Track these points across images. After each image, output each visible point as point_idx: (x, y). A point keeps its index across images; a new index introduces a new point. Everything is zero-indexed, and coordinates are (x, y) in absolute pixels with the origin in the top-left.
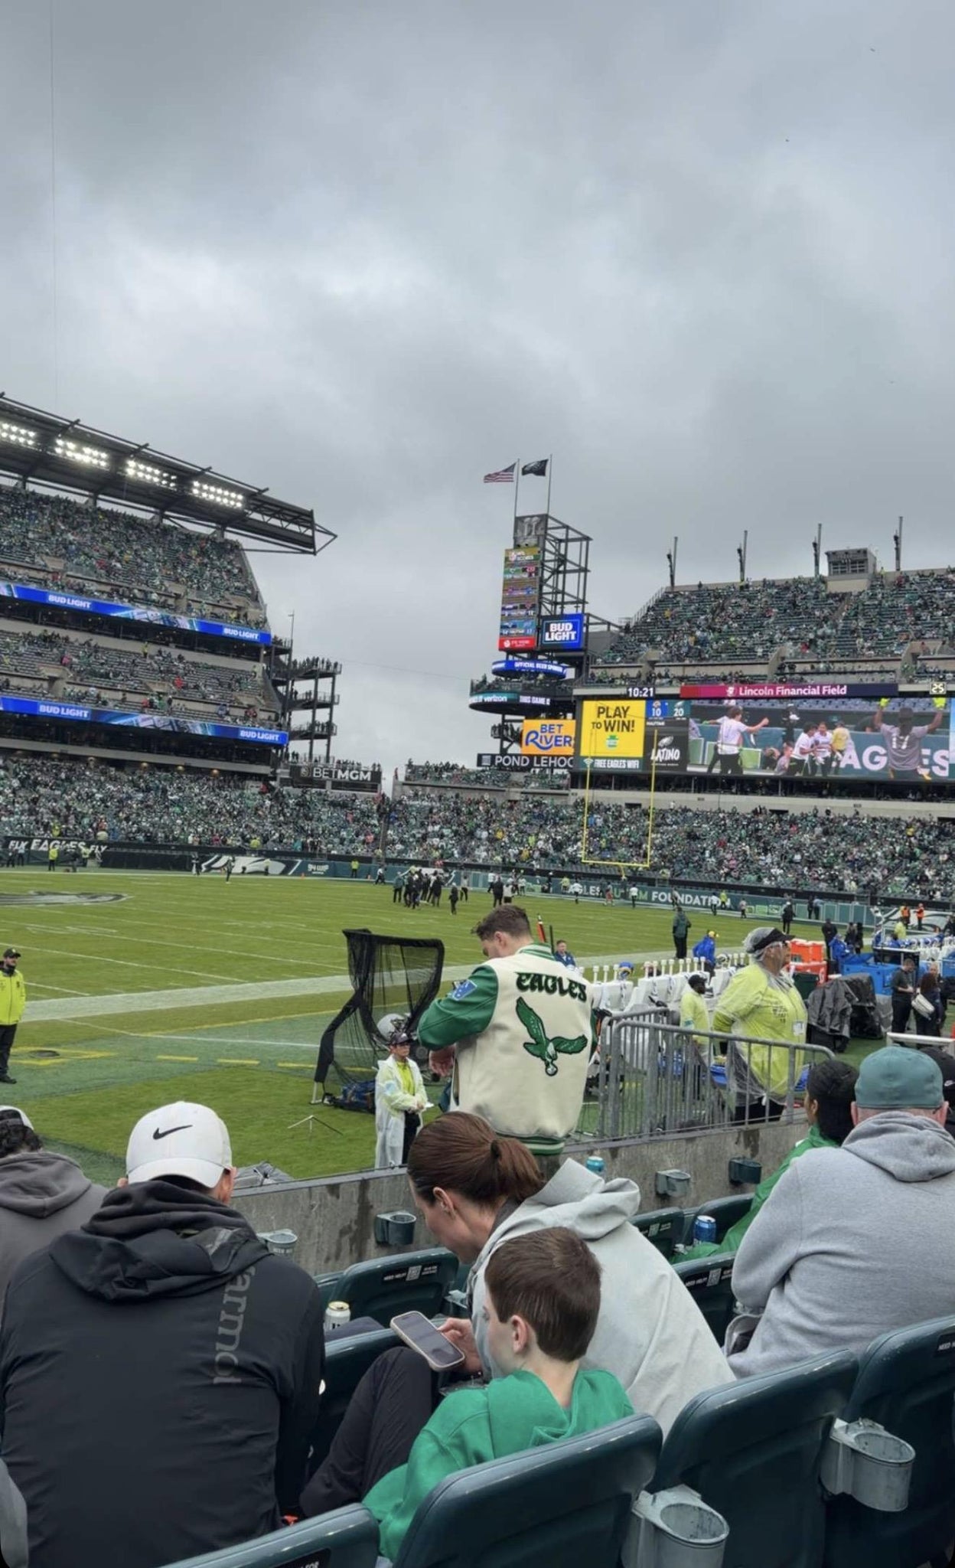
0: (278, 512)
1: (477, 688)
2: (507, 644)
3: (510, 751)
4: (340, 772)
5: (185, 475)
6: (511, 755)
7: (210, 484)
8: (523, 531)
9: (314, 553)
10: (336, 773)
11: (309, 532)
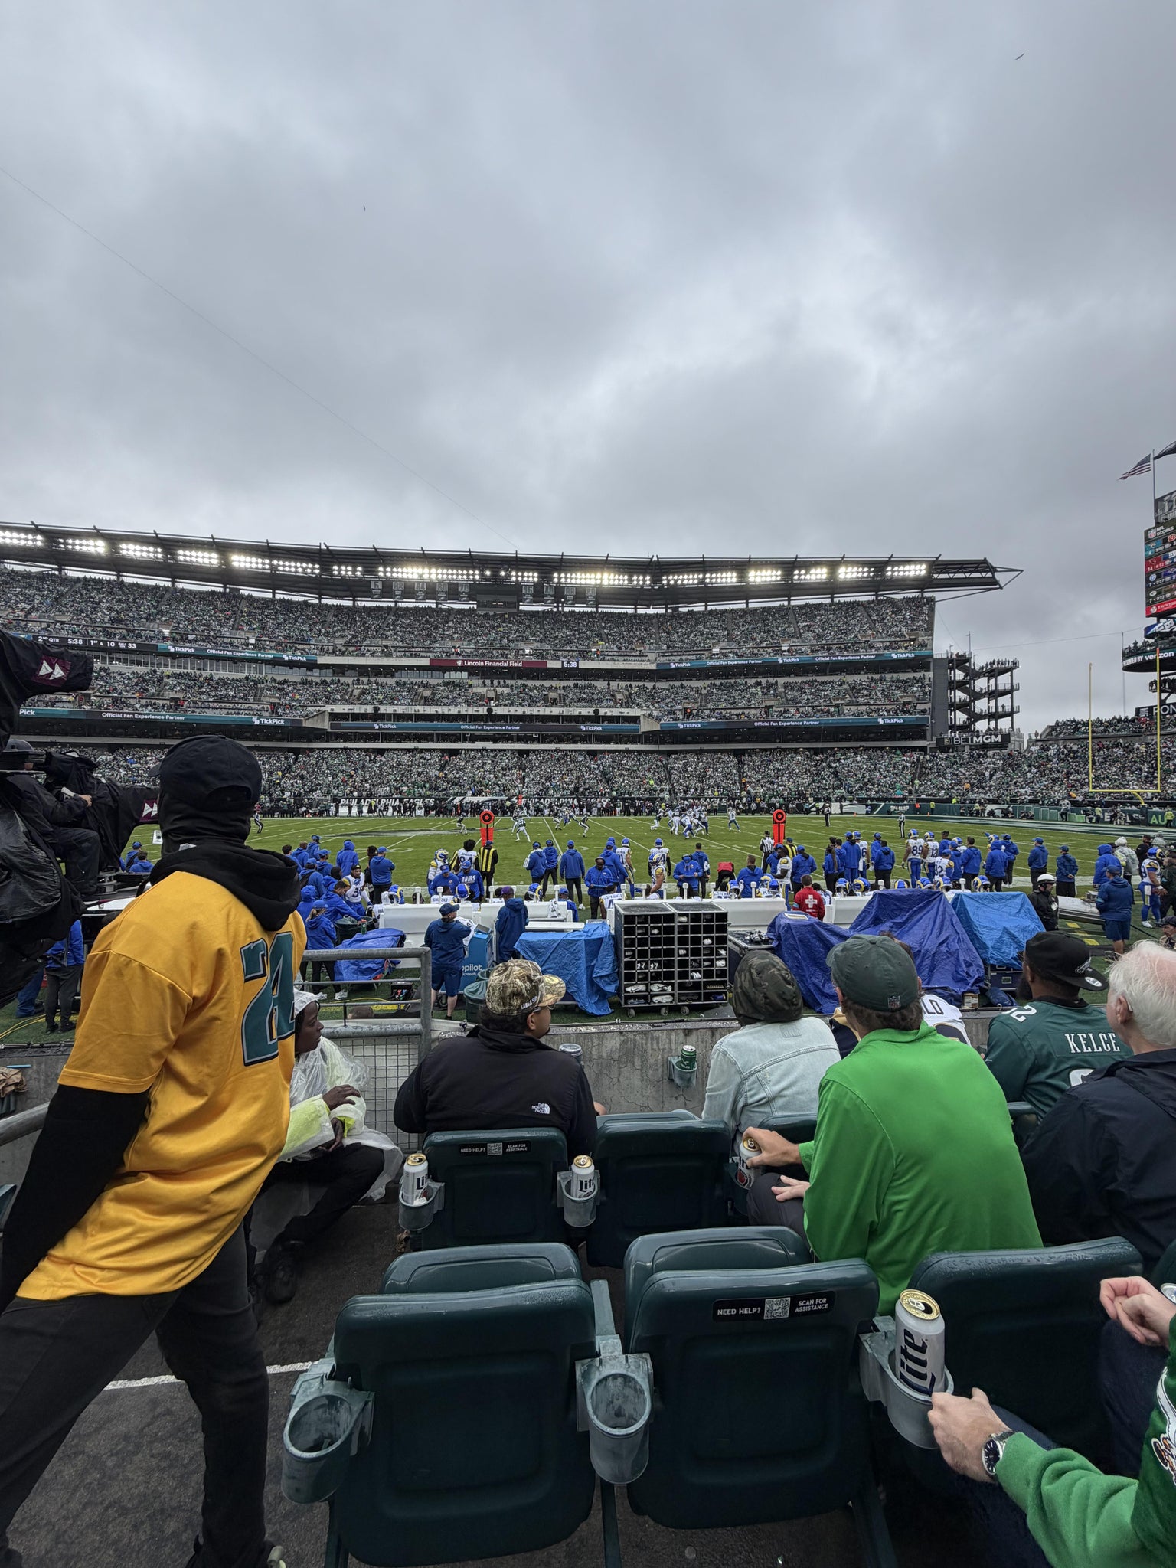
0: (960, 568)
1: (1128, 654)
2: (1154, 610)
3: (1167, 702)
4: (975, 738)
5: (879, 566)
6: (1169, 705)
7: (899, 566)
8: (1163, 509)
9: (1001, 588)
10: (972, 739)
11: (990, 575)
